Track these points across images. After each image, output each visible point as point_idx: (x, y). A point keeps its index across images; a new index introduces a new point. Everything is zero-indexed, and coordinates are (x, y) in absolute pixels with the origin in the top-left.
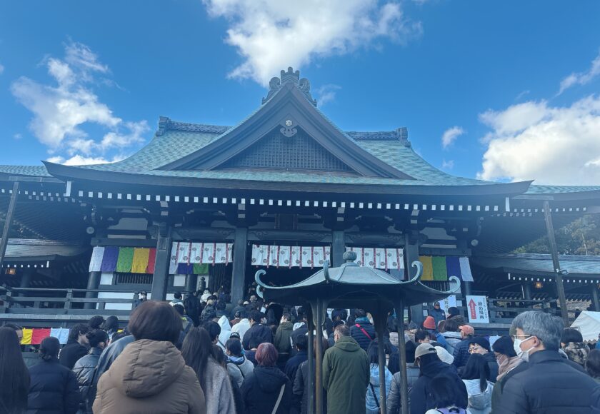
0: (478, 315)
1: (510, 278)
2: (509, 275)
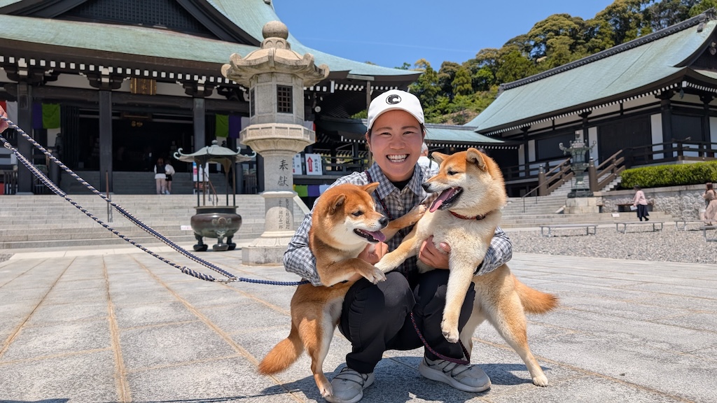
0: (314, 169)
1: (342, 140)
2: (342, 137)
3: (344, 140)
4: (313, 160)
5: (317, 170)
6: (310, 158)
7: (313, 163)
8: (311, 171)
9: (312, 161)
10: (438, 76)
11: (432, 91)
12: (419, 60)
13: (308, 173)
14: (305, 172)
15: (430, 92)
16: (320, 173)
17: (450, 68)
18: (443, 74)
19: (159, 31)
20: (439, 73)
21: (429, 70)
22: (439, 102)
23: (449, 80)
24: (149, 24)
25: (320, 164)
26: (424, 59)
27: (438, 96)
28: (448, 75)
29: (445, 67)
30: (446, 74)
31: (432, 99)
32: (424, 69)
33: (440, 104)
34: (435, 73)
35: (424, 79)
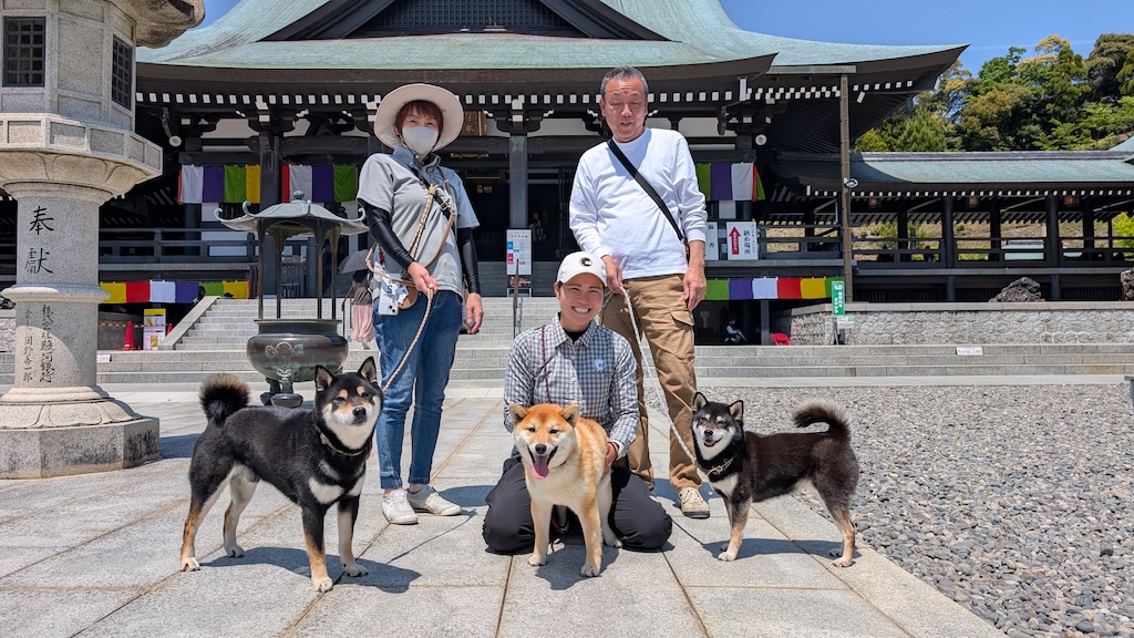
0: (742, 248)
1: (808, 194)
2: (809, 187)
3: (812, 192)
4: (741, 233)
5: (747, 251)
6: (735, 230)
7: (741, 239)
8: (736, 252)
9: (738, 235)
10: (1086, 66)
11: (1072, 93)
12: (1045, 39)
13: (731, 257)
14: (723, 256)
15: (1065, 97)
16: (754, 256)
17: (1114, 46)
18: (1099, 60)
19: (492, 36)
20: (1091, 59)
21: (1065, 54)
22: (1089, 114)
23: (1113, 70)
24: (477, 29)
25: (753, 239)
26: (1056, 36)
27: (1086, 103)
28: (1110, 60)
29: (1102, 45)
30: (1105, 59)
31: (1073, 109)
32: (1055, 55)
33: (1090, 118)
34: (1078, 59)
35: (1054, 73)
